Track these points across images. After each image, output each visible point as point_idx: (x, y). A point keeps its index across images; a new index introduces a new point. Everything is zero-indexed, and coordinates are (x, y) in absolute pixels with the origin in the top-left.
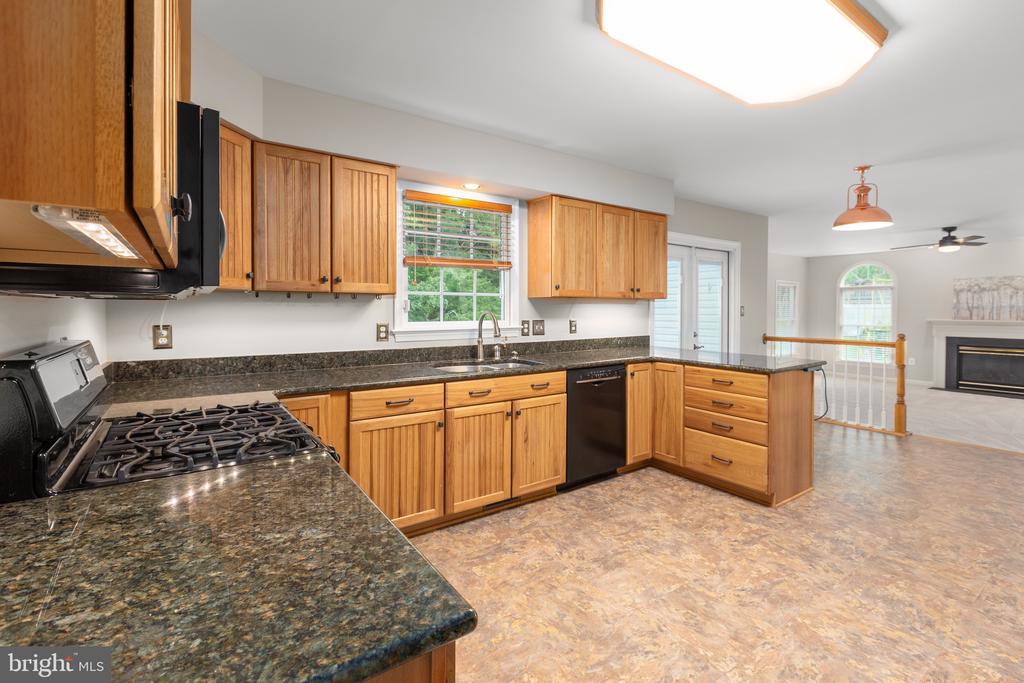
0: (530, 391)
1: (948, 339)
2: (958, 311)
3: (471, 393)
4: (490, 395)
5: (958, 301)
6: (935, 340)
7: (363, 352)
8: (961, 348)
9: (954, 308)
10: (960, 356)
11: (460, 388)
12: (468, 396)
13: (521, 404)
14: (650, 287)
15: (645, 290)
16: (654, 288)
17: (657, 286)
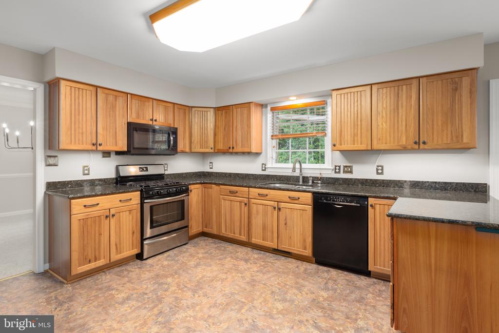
0: (288, 200)
3: (259, 194)
4: (267, 197)
7: (255, 175)
11: (256, 191)
12: (258, 195)
13: (282, 205)
14: (445, 139)
15: (435, 142)
16: (452, 139)
17: (457, 137)
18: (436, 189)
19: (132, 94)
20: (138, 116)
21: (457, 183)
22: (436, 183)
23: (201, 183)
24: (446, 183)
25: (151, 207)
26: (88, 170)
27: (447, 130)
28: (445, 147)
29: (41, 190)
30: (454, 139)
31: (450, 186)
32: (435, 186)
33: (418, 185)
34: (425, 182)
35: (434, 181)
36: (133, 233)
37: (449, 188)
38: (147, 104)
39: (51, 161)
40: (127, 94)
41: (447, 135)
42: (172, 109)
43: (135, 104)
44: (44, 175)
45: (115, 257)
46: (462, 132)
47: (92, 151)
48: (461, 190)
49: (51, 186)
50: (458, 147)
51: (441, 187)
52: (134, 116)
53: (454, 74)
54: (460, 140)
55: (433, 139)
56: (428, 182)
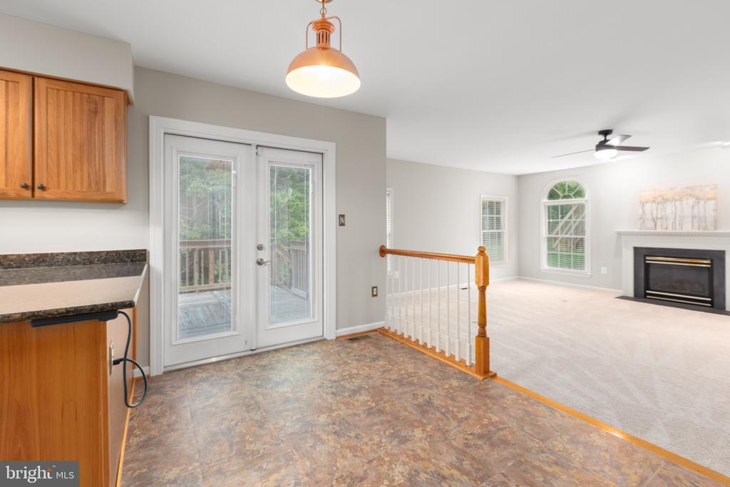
1: (636, 249)
2: (643, 222)
5: (644, 212)
6: (624, 250)
8: (647, 258)
9: (640, 219)
10: (647, 266)
14: (78, 184)
15: (63, 188)
16: (90, 185)
17: (97, 183)
18: (75, 263)
21: (108, 252)
22: (75, 254)
24: (91, 253)
27: (82, 171)
28: (79, 196)
30: (93, 185)
31: (98, 257)
32: (74, 259)
33: (44, 261)
34: (57, 254)
35: (73, 251)
37: (96, 259)
41: (82, 178)
46: (104, 176)
48: (113, 261)
50: (100, 197)
51: (84, 259)
53: (92, 88)
54: (102, 187)
55: (59, 182)
56: (62, 253)
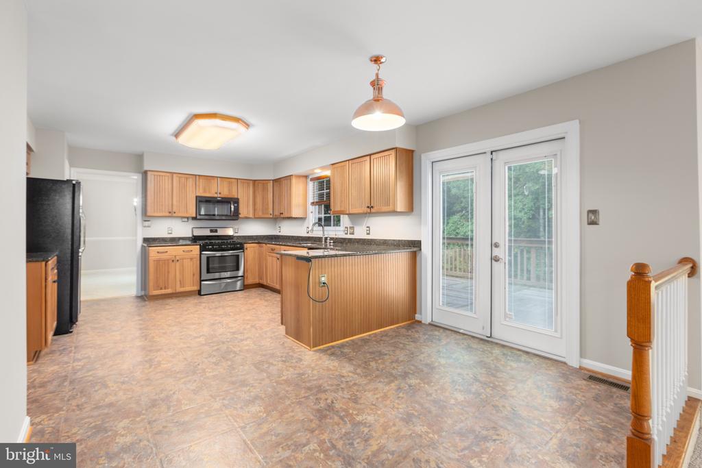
19: (199, 176)
20: (205, 191)
23: (256, 243)
25: (208, 258)
26: (171, 230)
29: (140, 243)
36: (194, 275)
38: (212, 181)
39: (146, 224)
40: (196, 175)
42: (235, 184)
43: (201, 182)
44: (142, 233)
45: (180, 289)
47: (169, 217)
49: (146, 240)
52: (201, 190)
